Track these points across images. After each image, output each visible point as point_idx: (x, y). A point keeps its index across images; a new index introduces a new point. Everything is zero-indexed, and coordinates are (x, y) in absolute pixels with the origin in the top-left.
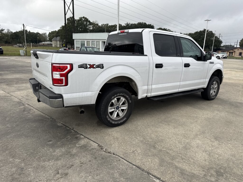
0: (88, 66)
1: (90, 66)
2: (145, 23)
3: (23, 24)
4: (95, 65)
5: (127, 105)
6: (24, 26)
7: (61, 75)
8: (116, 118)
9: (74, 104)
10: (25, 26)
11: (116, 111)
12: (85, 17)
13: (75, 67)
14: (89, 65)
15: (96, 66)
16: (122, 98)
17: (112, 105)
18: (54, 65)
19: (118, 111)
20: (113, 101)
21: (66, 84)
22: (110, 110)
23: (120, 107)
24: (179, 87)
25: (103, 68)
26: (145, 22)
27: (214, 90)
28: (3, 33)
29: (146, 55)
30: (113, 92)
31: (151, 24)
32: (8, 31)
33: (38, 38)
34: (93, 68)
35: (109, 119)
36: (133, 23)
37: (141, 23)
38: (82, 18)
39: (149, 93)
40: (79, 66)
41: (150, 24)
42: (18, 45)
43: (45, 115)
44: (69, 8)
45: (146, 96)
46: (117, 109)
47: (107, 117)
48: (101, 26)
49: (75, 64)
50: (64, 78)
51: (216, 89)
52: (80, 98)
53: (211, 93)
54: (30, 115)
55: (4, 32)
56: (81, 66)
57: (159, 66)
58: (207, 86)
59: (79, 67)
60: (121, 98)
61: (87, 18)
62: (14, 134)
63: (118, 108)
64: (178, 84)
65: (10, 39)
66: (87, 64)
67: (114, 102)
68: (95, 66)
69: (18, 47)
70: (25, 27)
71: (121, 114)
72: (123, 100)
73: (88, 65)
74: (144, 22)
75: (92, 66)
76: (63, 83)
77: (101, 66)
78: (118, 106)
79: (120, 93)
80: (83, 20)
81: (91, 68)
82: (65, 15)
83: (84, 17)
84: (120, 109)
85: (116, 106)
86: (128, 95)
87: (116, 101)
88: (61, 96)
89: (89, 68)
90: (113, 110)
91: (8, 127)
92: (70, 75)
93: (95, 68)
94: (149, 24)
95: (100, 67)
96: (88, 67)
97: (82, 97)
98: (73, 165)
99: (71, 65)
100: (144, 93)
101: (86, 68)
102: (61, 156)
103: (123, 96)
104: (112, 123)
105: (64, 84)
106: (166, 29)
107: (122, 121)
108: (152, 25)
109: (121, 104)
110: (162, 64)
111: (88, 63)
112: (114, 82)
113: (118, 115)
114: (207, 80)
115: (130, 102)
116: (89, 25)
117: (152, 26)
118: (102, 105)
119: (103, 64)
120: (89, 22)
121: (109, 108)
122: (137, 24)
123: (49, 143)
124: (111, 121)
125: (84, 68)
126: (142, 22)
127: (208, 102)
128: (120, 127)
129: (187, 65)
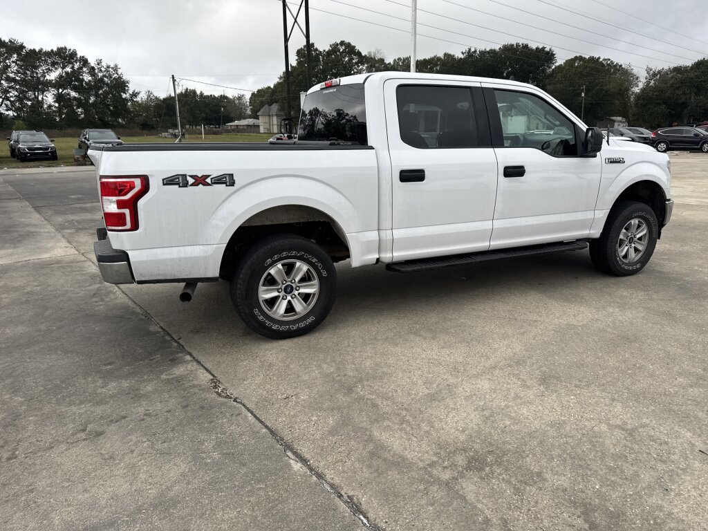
0: (191, 181)
1: (196, 180)
2: (526, 46)
3: (173, 76)
4: (209, 176)
5: (316, 282)
6: (174, 81)
7: (121, 204)
8: (284, 316)
9: (159, 275)
10: (178, 80)
11: (283, 299)
12: (347, 41)
13: (155, 184)
14: (191, 176)
15: (212, 179)
16: (298, 264)
17: (271, 281)
18: (104, 180)
19: (289, 298)
20: (272, 271)
21: (135, 226)
22: (265, 294)
23: (294, 287)
24: (492, 234)
25: (232, 184)
26: (525, 42)
27: (633, 245)
28: (137, 102)
29: (372, 148)
30: (269, 246)
31: (544, 48)
32: (149, 96)
33: (222, 109)
34: (204, 185)
35: (261, 318)
36: (488, 50)
37: (513, 45)
38: (337, 44)
39: (386, 251)
40: (163, 180)
41: (540, 47)
42: (171, 131)
43: (134, 306)
44: (296, 21)
45: (378, 260)
46: (286, 291)
47: (256, 311)
48: (392, 63)
49: (152, 176)
50: (127, 212)
51: (645, 242)
52: (172, 260)
53: (623, 253)
54: (101, 305)
55: (138, 99)
56: (169, 181)
57: (412, 176)
58: (603, 234)
59: (164, 184)
60: (296, 263)
61: (353, 44)
62: (42, 346)
63: (288, 290)
64: (487, 225)
65: (155, 116)
66: (185, 175)
67: (276, 272)
68: (208, 180)
69: (170, 136)
70: (176, 83)
71: (299, 306)
72: (301, 269)
73: (189, 178)
74: (521, 42)
75: (200, 181)
76: (125, 224)
77: (227, 180)
78: (290, 283)
79: (289, 250)
80: (341, 50)
81: (197, 185)
82: (286, 40)
83: (342, 43)
84: (296, 293)
85: (283, 284)
86: (315, 256)
87: (279, 270)
88: (123, 256)
89: (192, 185)
90: (275, 294)
91: (40, 330)
92: (141, 203)
93: (209, 185)
94: (537, 48)
95: (225, 183)
96: (190, 183)
97: (180, 259)
98: (124, 417)
99: (145, 180)
100: (369, 252)
101: (186, 185)
102: (112, 396)
103: (301, 259)
104: (270, 329)
105: (128, 226)
106: (599, 58)
107: (302, 325)
108: (547, 49)
109: (297, 279)
110: (422, 171)
111: (189, 173)
112: (286, 222)
113: (290, 309)
114: (602, 215)
115: (324, 274)
116: (357, 63)
117: (548, 53)
118: (240, 281)
119: (232, 175)
120: (359, 54)
121: (261, 288)
122: (500, 48)
123: (104, 368)
124: (269, 324)
125: (177, 186)
126: (514, 43)
127: (612, 281)
128: (296, 340)
129: (514, 172)
